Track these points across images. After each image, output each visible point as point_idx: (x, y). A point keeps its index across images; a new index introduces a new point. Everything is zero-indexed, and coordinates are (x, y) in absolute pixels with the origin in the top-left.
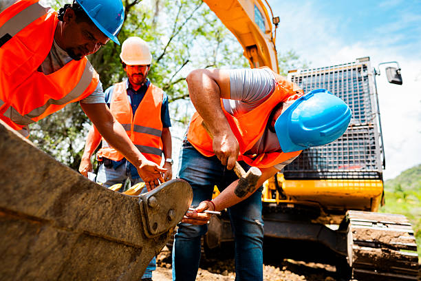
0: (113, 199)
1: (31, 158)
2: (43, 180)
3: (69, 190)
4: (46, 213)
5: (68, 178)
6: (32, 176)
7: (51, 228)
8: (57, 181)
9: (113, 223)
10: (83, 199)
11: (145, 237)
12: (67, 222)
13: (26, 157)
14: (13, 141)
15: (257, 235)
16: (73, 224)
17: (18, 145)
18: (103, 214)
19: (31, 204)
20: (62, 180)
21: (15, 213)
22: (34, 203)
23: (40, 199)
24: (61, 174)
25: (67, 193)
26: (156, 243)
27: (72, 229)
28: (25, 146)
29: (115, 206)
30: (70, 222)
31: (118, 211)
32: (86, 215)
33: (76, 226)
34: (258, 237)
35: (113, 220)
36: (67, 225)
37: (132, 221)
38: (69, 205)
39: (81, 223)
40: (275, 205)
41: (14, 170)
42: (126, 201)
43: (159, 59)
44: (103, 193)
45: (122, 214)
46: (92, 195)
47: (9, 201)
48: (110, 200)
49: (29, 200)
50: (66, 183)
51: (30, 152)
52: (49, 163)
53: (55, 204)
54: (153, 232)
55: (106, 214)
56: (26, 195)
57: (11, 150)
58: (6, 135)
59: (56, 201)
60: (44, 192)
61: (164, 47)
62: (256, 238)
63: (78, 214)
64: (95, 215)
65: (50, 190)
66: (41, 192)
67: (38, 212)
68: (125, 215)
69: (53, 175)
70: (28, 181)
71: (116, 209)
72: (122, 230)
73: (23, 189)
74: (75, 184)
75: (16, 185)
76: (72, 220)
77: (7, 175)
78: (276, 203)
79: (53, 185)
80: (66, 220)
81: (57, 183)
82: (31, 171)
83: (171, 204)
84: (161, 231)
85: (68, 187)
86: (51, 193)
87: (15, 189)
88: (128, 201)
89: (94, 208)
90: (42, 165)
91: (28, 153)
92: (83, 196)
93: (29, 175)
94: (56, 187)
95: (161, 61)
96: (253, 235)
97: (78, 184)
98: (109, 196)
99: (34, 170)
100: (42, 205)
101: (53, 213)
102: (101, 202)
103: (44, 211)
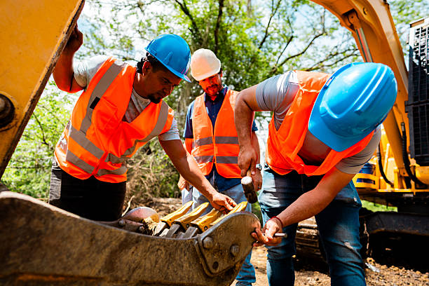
0: (165, 247)
1: (77, 229)
2: (91, 245)
3: (118, 248)
4: (99, 272)
5: (114, 237)
6: (80, 244)
7: (106, 283)
8: (104, 242)
9: (168, 269)
10: (133, 253)
11: (207, 277)
12: (120, 276)
13: (73, 229)
14: (59, 219)
15: (351, 260)
16: (127, 277)
17: (64, 221)
18: (156, 262)
19: (84, 267)
20: (109, 240)
21: (72, 277)
22: (87, 265)
23: (91, 261)
24: (107, 236)
25: (116, 251)
26: (223, 279)
27: (127, 281)
28: (70, 220)
29: (169, 252)
30: (123, 276)
31: (172, 256)
32: (138, 266)
33: (130, 278)
34: (352, 262)
35: (168, 266)
36: (121, 278)
37: (189, 263)
38: (120, 261)
39: (135, 274)
40: (412, 195)
41: (65, 242)
42: (180, 245)
43: (262, 44)
44: (153, 243)
45: (177, 258)
46: (141, 248)
47: (65, 269)
48: (162, 248)
49: (82, 264)
50: (114, 243)
51: (75, 224)
52: (94, 229)
53: (106, 263)
54: (213, 271)
55: (160, 261)
56: (78, 261)
57: (59, 226)
58: (53, 216)
59: (106, 259)
60: (94, 255)
61: (265, 29)
62: (350, 264)
63: (130, 266)
64: (148, 265)
65: (99, 252)
66: (91, 255)
67: (92, 272)
68: (181, 258)
69: (100, 238)
70: (77, 249)
71: (170, 254)
72: (180, 273)
73: (75, 256)
74: (122, 242)
75: (68, 254)
76: (125, 273)
77: (59, 247)
78: (412, 193)
79: (102, 247)
80: (119, 274)
81: (105, 244)
82: (79, 240)
83: (233, 239)
84: (224, 268)
85: (116, 246)
86: (101, 254)
87: (68, 257)
88: (182, 245)
89: (145, 259)
90: (87, 233)
91: (73, 225)
92: (132, 250)
93: (78, 243)
94: (105, 247)
95: (264, 44)
96: (345, 260)
97: (126, 240)
98: (160, 244)
99: (82, 238)
100: (94, 266)
101: (106, 271)
102: (153, 252)
103: (97, 271)
